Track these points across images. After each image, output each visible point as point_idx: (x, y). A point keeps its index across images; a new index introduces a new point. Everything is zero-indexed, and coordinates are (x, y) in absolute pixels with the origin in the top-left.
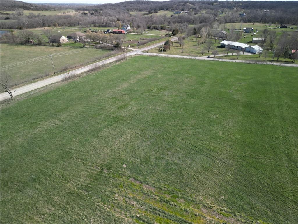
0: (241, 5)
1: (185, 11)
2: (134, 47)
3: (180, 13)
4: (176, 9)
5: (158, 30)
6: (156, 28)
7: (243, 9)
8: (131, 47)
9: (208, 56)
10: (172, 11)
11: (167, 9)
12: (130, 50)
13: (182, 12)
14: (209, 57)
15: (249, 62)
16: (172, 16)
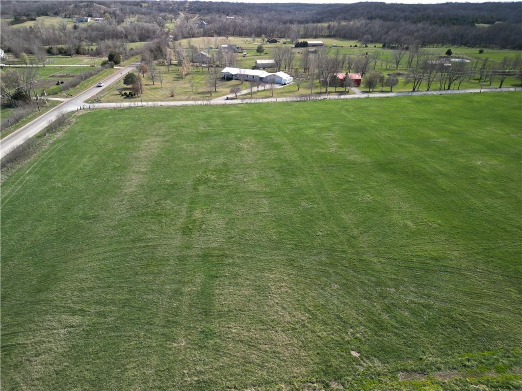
0: (188, 8)
1: (96, 17)
2: (56, 94)
3: (86, 21)
4: (75, 13)
5: (70, 55)
6: (63, 51)
7: (194, 14)
8: (49, 95)
9: (225, 97)
10: (69, 18)
11: (56, 14)
12: (53, 101)
13: (89, 19)
14: (228, 99)
15: (296, 100)
16: (75, 27)
